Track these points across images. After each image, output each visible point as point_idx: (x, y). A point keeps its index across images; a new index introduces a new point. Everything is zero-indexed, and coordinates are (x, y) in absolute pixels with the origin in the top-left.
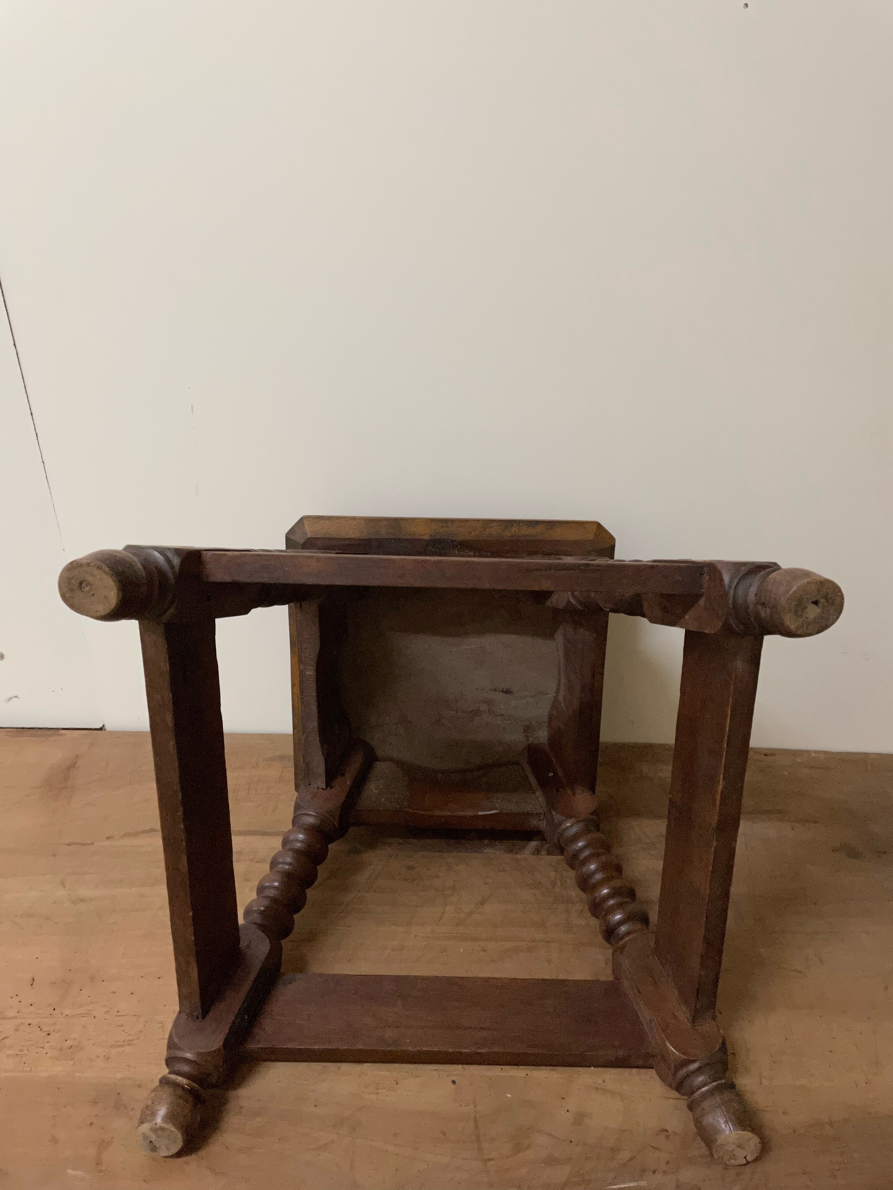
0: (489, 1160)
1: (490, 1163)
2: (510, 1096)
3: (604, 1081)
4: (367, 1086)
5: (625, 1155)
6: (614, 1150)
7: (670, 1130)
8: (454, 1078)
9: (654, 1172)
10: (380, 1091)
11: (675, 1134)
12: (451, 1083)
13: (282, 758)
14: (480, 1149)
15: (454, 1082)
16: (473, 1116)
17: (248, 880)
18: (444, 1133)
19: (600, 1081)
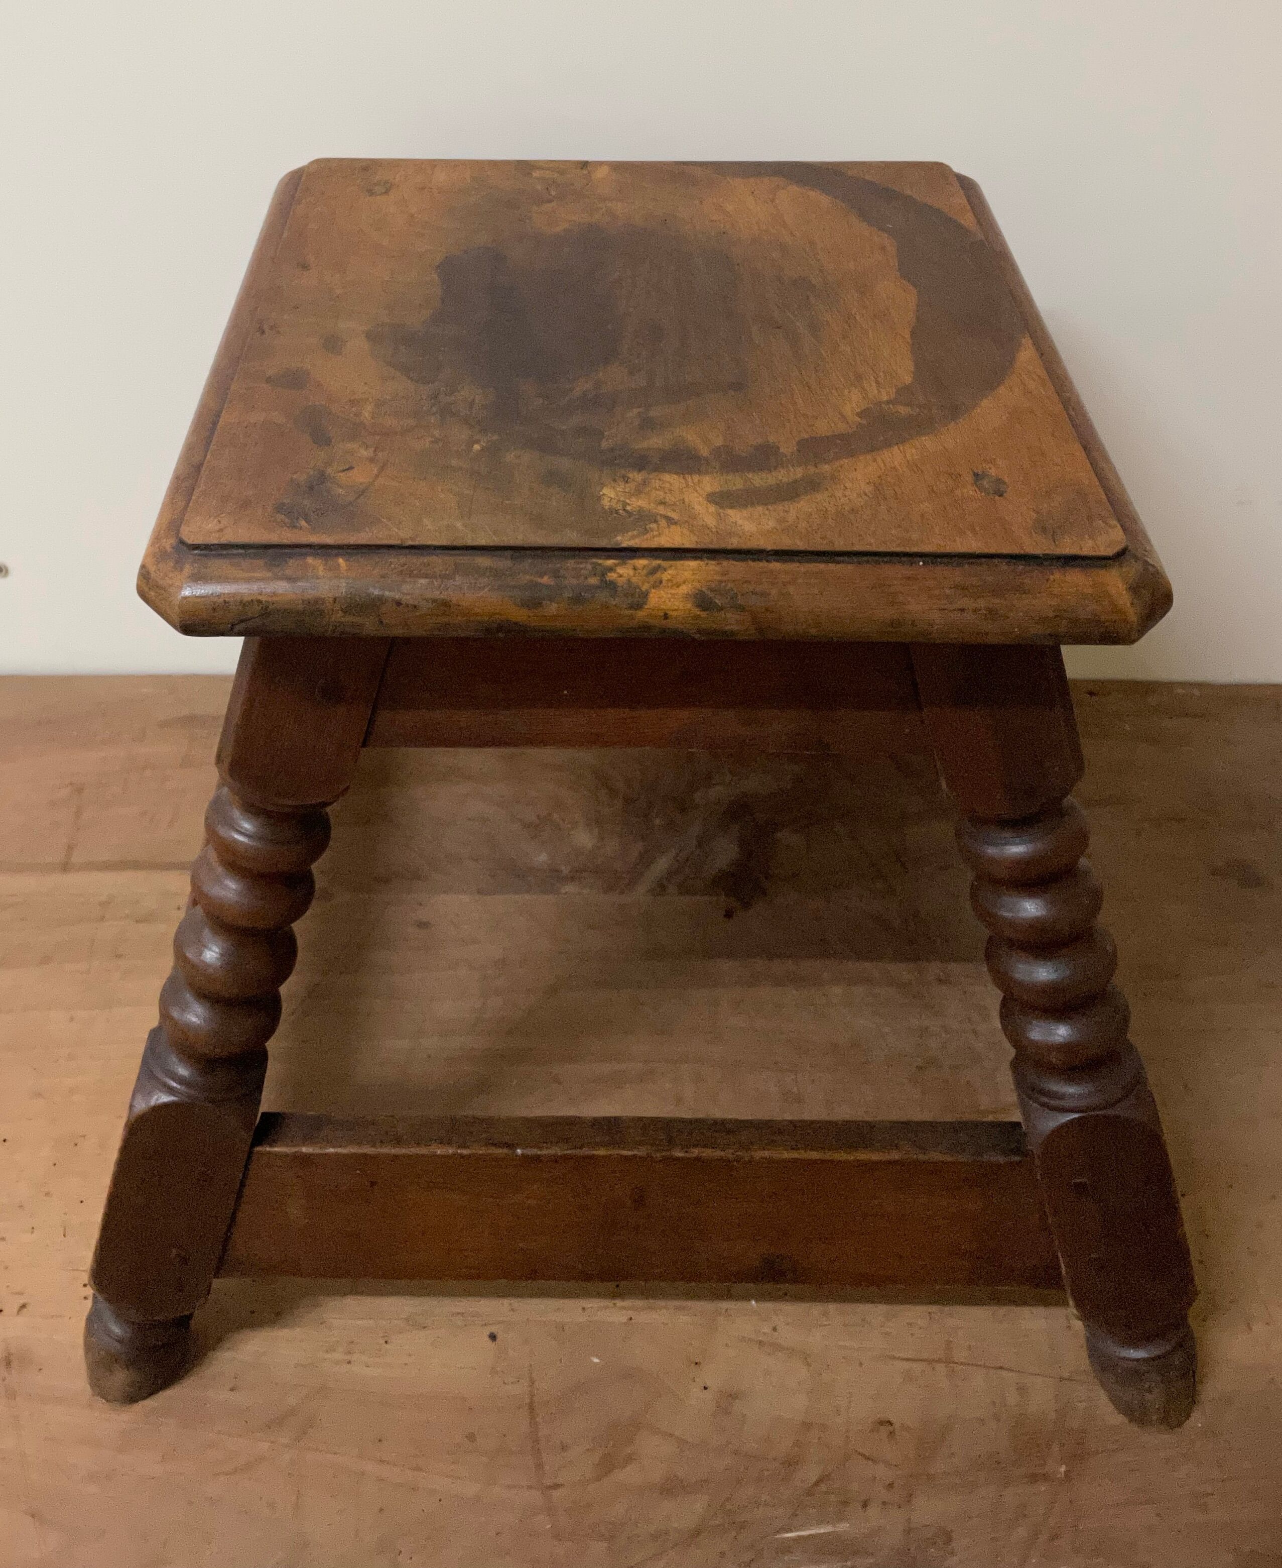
0: (556, 1486)
1: (556, 1494)
2: (596, 1360)
3: (775, 1329)
4: (331, 1349)
5: (810, 1473)
6: (791, 1463)
7: (897, 1425)
8: (494, 1329)
9: (865, 1505)
10: (354, 1357)
11: (904, 1427)
12: (487, 1339)
13: (190, 720)
14: (539, 1466)
15: (493, 1337)
16: (527, 1401)
17: (119, 956)
18: (471, 1437)
19: (767, 1329)
